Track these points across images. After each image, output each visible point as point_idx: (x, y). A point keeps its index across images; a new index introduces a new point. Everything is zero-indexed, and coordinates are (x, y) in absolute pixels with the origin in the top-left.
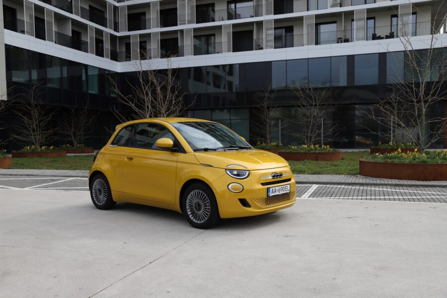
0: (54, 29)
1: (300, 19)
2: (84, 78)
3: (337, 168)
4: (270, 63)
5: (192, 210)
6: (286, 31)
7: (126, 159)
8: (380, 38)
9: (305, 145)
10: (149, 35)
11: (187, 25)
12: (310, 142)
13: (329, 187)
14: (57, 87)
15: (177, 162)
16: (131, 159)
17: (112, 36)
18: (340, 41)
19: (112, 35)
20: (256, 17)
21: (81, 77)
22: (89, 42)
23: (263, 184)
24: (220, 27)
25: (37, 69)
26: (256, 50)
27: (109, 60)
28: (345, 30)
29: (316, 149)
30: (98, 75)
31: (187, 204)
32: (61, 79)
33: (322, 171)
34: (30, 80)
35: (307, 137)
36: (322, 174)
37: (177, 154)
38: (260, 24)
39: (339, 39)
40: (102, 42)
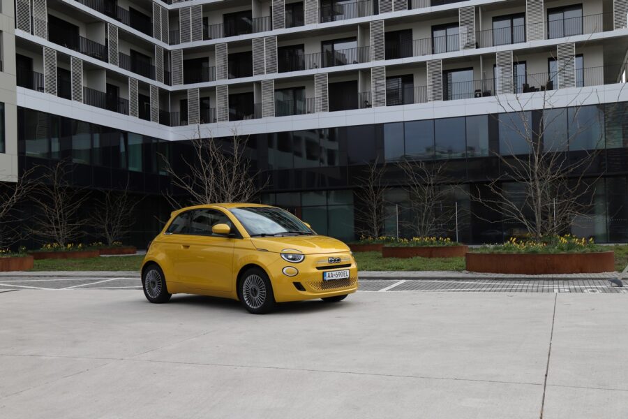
0: (83, 84)
1: (422, 65)
2: (123, 149)
4: (382, 125)
5: (248, 296)
6: (403, 82)
7: (182, 247)
8: (533, 90)
9: (417, 237)
10: (213, 89)
11: (266, 75)
12: (425, 233)
14: (87, 163)
15: (234, 248)
16: (188, 247)
17: (162, 92)
18: (478, 95)
19: (161, 90)
20: (360, 62)
21: (118, 147)
22: (130, 99)
23: (318, 268)
24: (311, 77)
25: (58, 137)
26: (361, 108)
27: (157, 124)
28: (485, 80)
29: (431, 243)
30: (142, 145)
31: (244, 290)
32: (92, 151)
34: (50, 153)
37: (234, 240)
38: (366, 72)
39: (476, 91)
40: (147, 99)
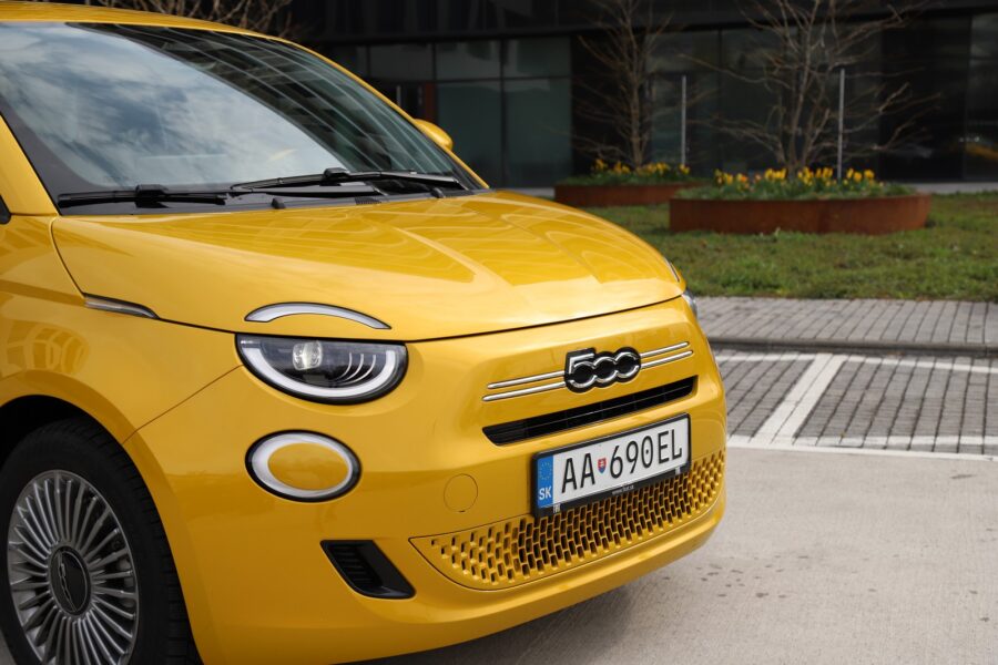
3: (912, 264)
5: (37, 599)
9: (777, 169)
12: (799, 156)
13: (894, 371)
23: (499, 434)
29: (819, 186)
31: (13, 560)
33: (853, 280)
35: (785, 138)
36: (853, 296)
